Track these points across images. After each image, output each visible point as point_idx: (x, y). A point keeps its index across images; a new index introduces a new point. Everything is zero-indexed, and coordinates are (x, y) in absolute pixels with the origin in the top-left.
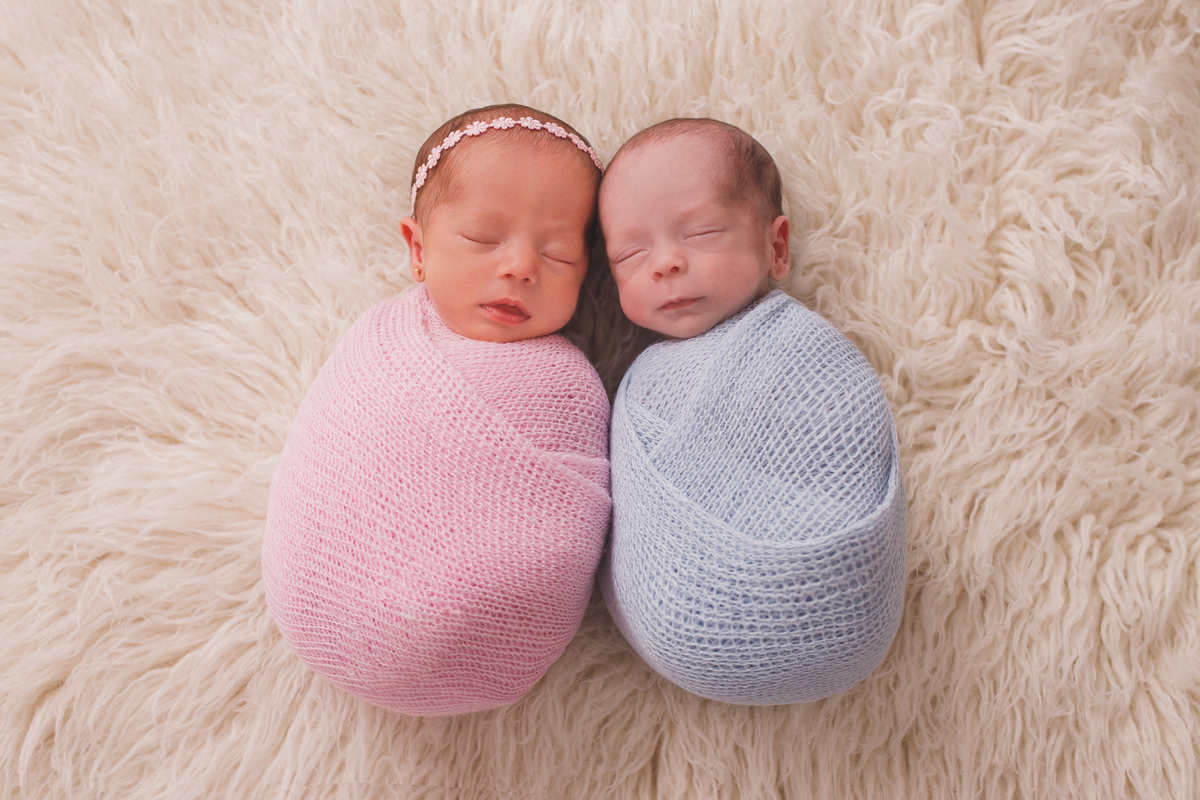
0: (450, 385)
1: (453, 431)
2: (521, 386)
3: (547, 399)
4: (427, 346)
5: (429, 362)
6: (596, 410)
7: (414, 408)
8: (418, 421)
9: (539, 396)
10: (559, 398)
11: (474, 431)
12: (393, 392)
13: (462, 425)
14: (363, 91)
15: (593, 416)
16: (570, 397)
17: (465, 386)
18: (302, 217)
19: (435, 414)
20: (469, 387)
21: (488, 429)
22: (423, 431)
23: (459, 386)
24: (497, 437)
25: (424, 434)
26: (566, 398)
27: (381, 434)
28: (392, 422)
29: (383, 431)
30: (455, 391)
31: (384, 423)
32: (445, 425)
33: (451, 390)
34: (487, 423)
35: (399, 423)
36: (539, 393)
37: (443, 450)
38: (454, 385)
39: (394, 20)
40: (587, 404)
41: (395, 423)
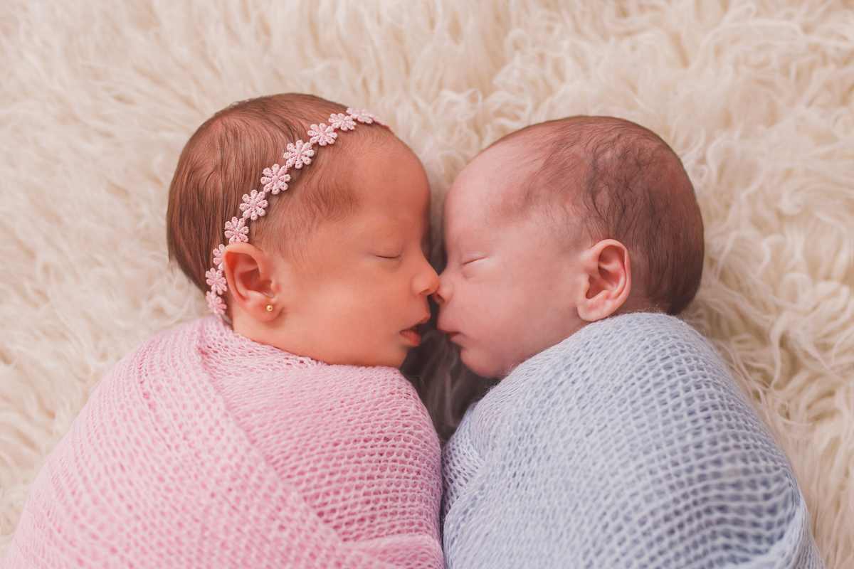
0: (230, 450)
1: (236, 517)
2: (321, 432)
3: (358, 445)
4: (205, 389)
5: (207, 415)
6: (414, 451)
7: (184, 490)
8: (189, 508)
9: (346, 443)
10: (372, 442)
11: (263, 517)
12: (157, 468)
13: (247, 508)
14: (120, 99)
15: (411, 459)
16: (387, 439)
17: (248, 450)
18: (59, 250)
19: (213, 495)
20: (254, 453)
21: (282, 514)
22: (197, 521)
23: (242, 451)
24: (294, 525)
25: (198, 526)
26: (382, 442)
27: (135, 530)
28: (152, 512)
29: (139, 525)
30: (236, 459)
31: (140, 514)
32: (226, 508)
33: (230, 457)
34: (281, 505)
35: (163, 514)
36: (346, 439)
37: (223, 545)
38: (236, 450)
39: (147, 20)
40: (404, 446)
41: (157, 513)
